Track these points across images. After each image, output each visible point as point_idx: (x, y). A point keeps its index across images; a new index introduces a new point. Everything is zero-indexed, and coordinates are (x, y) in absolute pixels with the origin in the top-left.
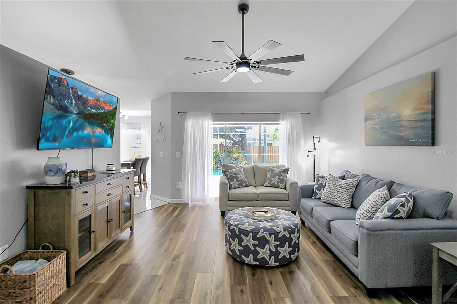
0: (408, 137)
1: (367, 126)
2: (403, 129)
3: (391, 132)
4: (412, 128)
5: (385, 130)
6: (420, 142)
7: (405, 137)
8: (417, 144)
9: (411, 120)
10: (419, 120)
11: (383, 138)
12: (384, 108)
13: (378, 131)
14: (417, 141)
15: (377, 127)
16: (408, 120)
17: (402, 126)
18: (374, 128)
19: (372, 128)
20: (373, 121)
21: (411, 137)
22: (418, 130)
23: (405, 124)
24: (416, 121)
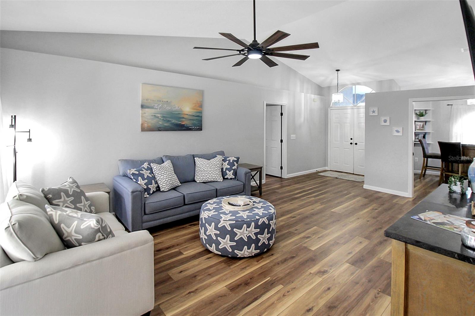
0: (188, 125)
1: (145, 113)
2: (184, 120)
3: (174, 121)
4: (191, 120)
5: (168, 119)
6: (196, 129)
7: (185, 125)
8: (194, 129)
9: (190, 115)
10: (195, 116)
11: (165, 125)
12: (167, 102)
13: (160, 119)
14: (194, 127)
15: (159, 115)
16: (188, 115)
17: (183, 118)
18: (155, 116)
19: (152, 115)
20: (153, 110)
21: (190, 125)
22: (195, 121)
23: (186, 116)
24: (194, 116)
